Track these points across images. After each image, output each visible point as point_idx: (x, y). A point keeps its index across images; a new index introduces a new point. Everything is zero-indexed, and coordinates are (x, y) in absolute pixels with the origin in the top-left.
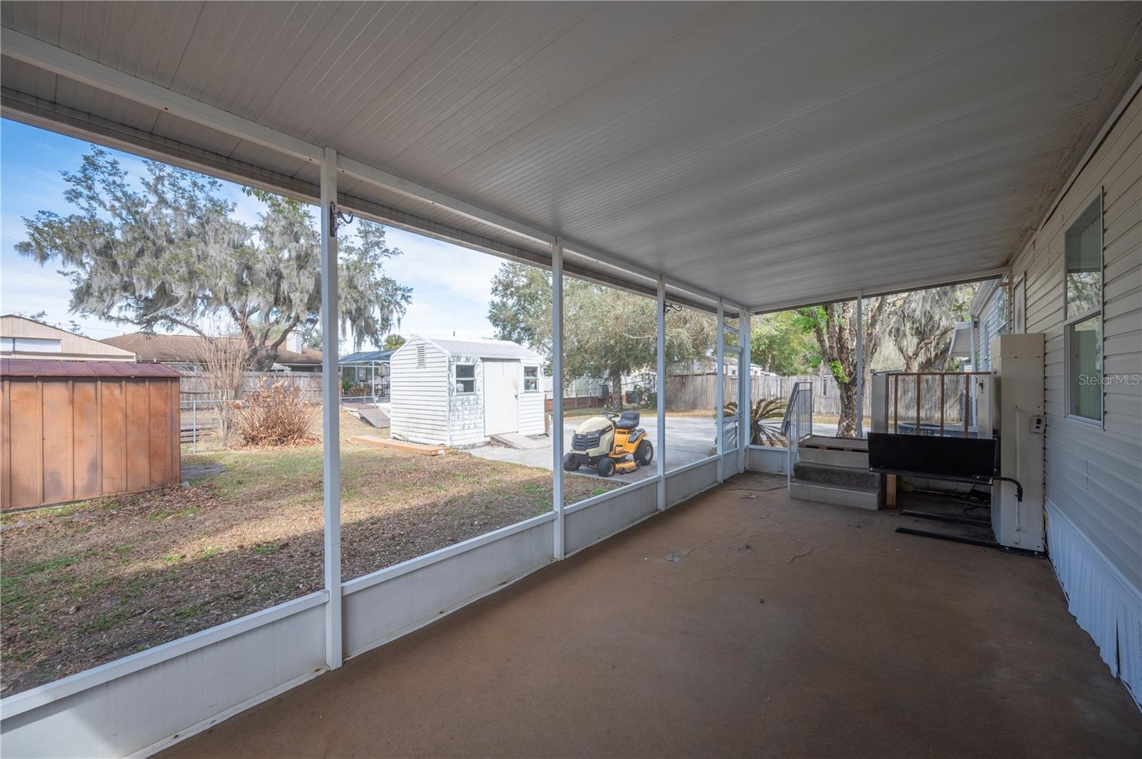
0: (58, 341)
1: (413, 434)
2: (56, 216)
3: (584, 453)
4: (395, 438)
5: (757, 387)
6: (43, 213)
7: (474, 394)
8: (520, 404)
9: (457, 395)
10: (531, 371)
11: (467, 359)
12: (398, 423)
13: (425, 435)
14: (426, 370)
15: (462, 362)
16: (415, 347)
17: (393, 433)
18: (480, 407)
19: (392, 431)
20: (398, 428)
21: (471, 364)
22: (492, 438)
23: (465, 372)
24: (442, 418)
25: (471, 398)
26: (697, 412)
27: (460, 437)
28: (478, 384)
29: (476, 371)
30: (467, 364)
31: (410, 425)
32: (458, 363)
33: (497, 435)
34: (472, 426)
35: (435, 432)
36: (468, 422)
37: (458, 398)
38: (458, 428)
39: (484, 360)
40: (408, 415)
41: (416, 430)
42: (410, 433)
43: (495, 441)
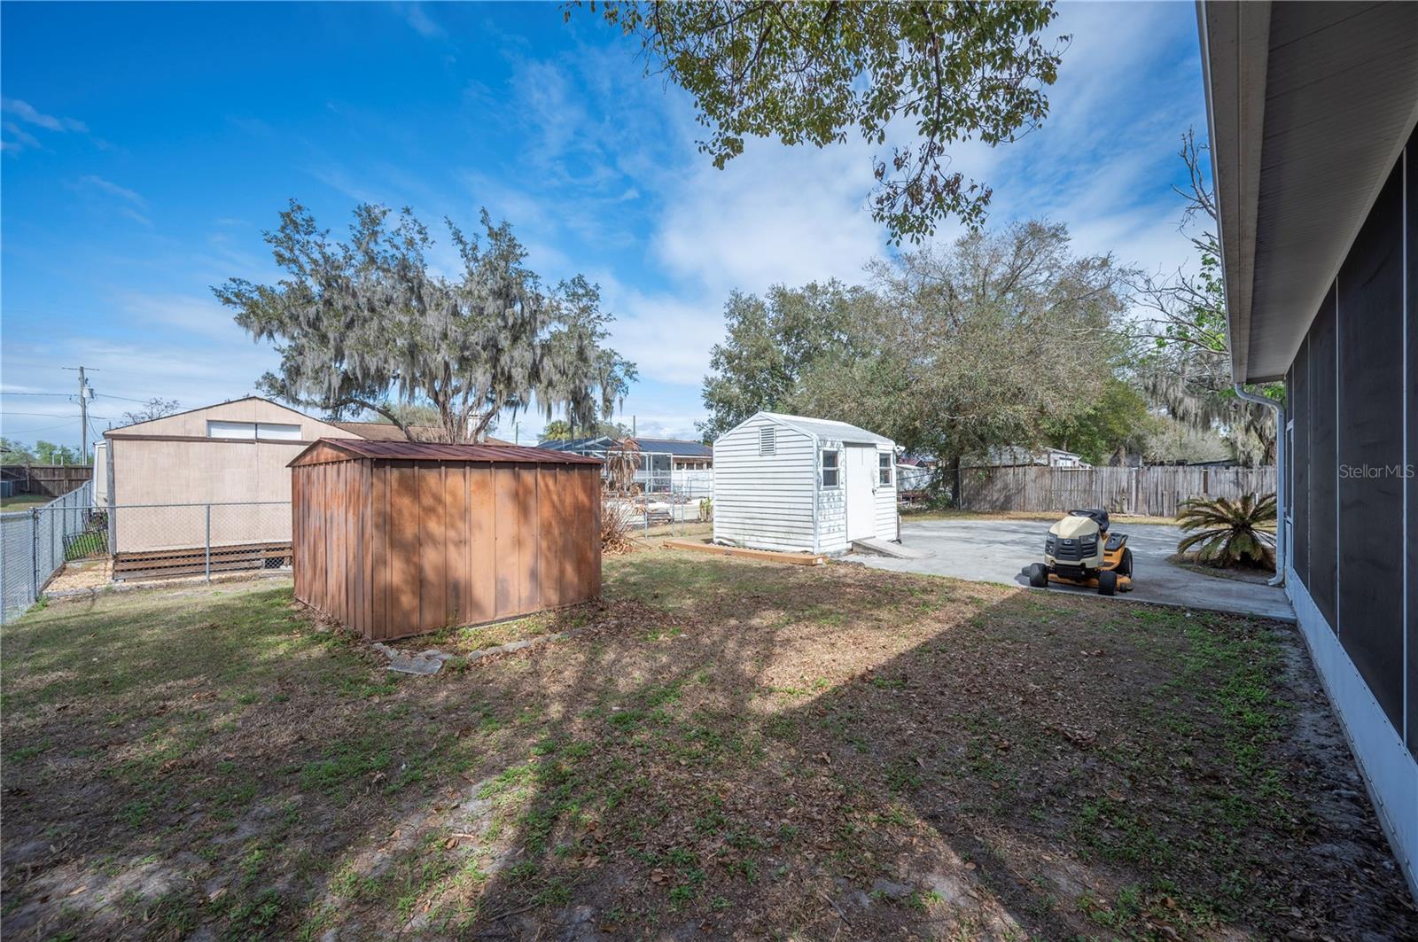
0: (298, 427)
1: (754, 539)
2: (248, 284)
3: (1078, 563)
4: (720, 543)
5: (1099, 482)
6: (234, 281)
7: (838, 488)
8: (878, 501)
9: (825, 489)
10: (884, 460)
11: (832, 445)
12: (727, 525)
13: (774, 540)
14: (776, 457)
15: (828, 448)
16: (757, 429)
17: (718, 537)
18: (843, 504)
19: (715, 534)
20: (728, 531)
21: (835, 449)
22: (855, 544)
23: (831, 459)
24: (806, 518)
25: (836, 492)
26: (1013, 513)
27: (828, 543)
28: (841, 475)
29: (840, 458)
30: (832, 449)
31: (747, 527)
32: (826, 449)
33: (859, 540)
34: (836, 529)
35: (792, 536)
36: (832, 523)
37: (824, 491)
38: (824, 531)
39: (847, 444)
40: (744, 515)
41: (758, 533)
42: (747, 538)
43: (858, 547)
